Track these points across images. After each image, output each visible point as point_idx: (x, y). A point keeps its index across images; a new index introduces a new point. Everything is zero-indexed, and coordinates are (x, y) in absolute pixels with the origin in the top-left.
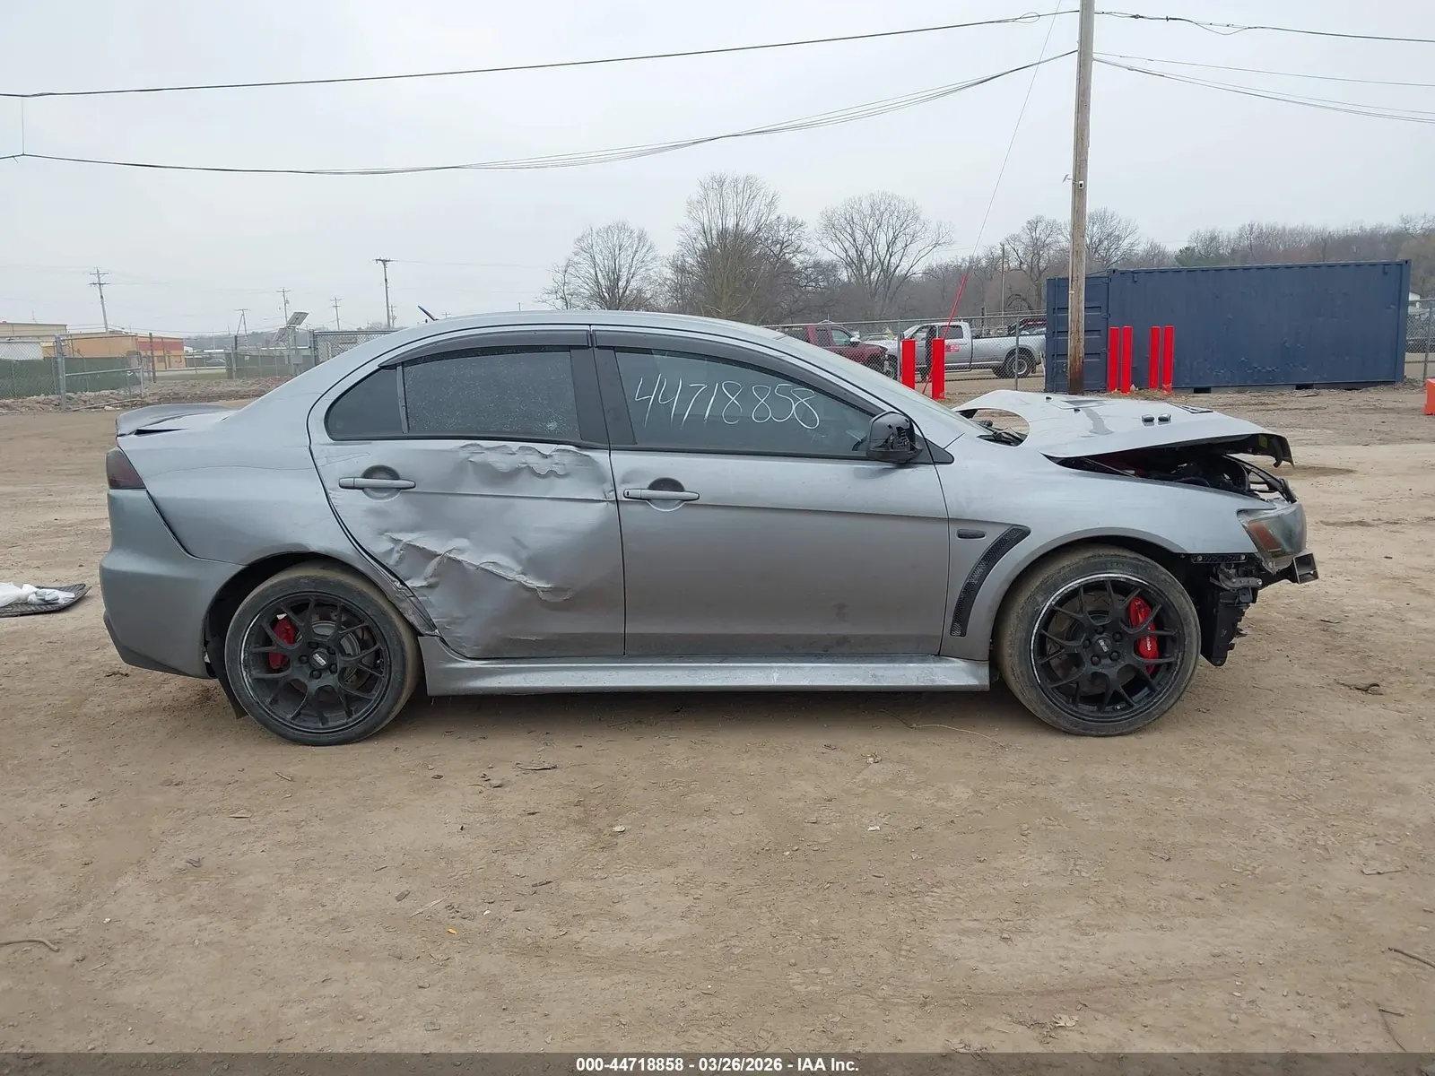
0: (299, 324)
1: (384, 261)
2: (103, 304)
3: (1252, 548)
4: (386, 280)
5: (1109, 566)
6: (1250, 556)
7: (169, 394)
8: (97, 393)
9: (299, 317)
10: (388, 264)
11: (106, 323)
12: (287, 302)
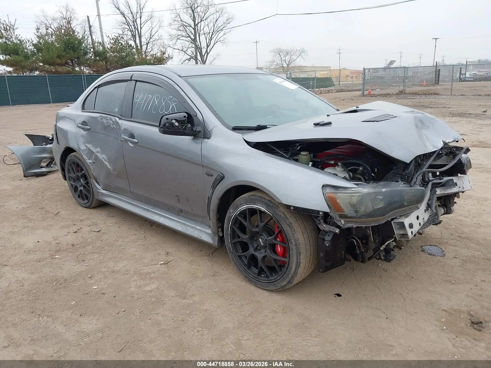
0: (392, 65)
1: (436, 39)
2: (340, 60)
3: (327, 210)
4: (435, 46)
5: (256, 202)
6: (326, 214)
7: (340, 90)
8: (319, 89)
9: (392, 62)
10: (437, 40)
11: (340, 66)
12: (401, 56)
